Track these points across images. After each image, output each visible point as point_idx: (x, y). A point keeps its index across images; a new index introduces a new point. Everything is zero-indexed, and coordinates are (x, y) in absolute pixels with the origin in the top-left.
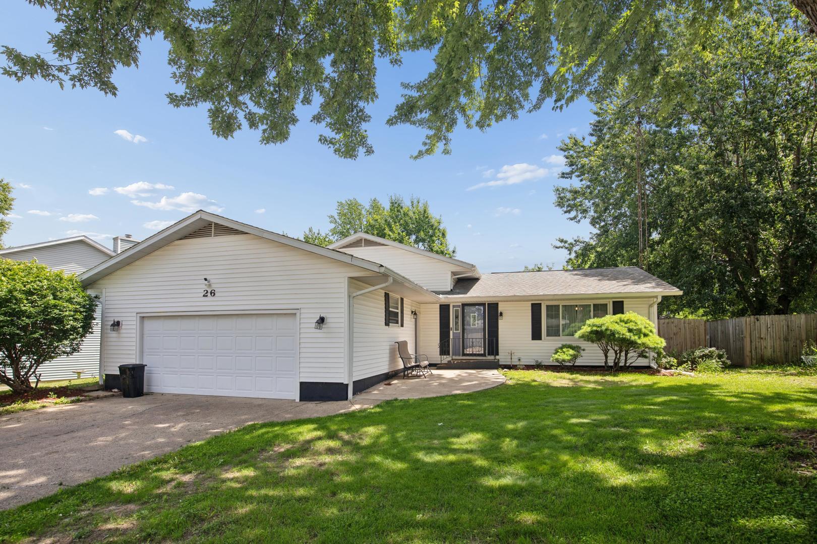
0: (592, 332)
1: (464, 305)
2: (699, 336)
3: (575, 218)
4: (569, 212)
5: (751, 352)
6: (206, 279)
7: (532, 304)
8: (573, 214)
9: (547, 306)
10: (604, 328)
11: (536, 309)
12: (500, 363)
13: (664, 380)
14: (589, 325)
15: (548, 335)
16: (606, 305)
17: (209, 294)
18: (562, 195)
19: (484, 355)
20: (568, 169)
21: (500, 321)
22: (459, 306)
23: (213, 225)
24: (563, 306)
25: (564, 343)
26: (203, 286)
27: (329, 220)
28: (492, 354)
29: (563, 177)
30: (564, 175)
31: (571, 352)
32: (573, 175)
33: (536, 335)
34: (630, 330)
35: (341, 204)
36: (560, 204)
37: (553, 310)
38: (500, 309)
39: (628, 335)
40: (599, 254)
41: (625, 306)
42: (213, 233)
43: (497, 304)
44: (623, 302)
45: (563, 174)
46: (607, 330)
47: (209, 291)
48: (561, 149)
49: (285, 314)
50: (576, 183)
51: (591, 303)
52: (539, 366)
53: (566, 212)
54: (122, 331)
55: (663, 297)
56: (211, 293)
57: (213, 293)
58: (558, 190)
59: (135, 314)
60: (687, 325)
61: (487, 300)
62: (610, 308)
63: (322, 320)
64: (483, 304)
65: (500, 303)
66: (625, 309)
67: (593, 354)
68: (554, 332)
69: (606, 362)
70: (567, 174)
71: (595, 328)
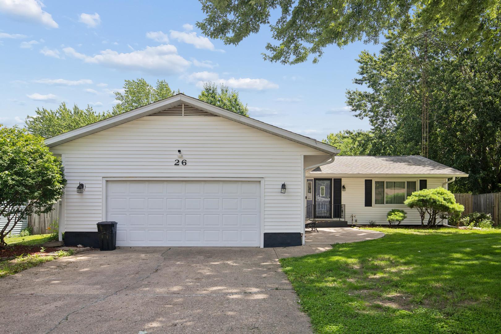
0: (419, 200)
1: (316, 179)
2: (468, 205)
3: (360, 115)
4: (355, 110)
5: (498, 216)
6: (179, 151)
7: (366, 180)
8: (358, 112)
9: (375, 182)
10: (428, 198)
11: (368, 183)
12: (348, 224)
13: (462, 230)
14: (416, 196)
16: (415, 182)
17: (180, 163)
18: (353, 97)
19: (331, 217)
20: (360, 77)
21: (342, 192)
22: (311, 180)
23: (183, 106)
24: (386, 182)
25: (394, 209)
26: (176, 156)
28: (338, 217)
29: (356, 83)
30: (357, 82)
31: (401, 214)
32: (364, 82)
33: (368, 203)
34: (445, 199)
36: (350, 103)
37: (380, 185)
38: (343, 184)
39: (444, 203)
40: (374, 145)
41: (428, 183)
42: (183, 113)
43: (341, 179)
44: (426, 180)
45: (356, 80)
46: (430, 199)
47: (181, 161)
48: (359, 62)
49: (249, 181)
50: (365, 89)
51: (405, 180)
52: (372, 225)
53: (353, 110)
54: (85, 193)
56: (182, 163)
57: (184, 163)
58: (349, 92)
59: (101, 178)
60: (461, 198)
61: (333, 176)
62: (418, 185)
63: (284, 186)
64: (330, 180)
65: (342, 179)
66: (428, 186)
67: (414, 216)
68: (380, 201)
69: (422, 223)
70: (360, 80)
71: (422, 198)
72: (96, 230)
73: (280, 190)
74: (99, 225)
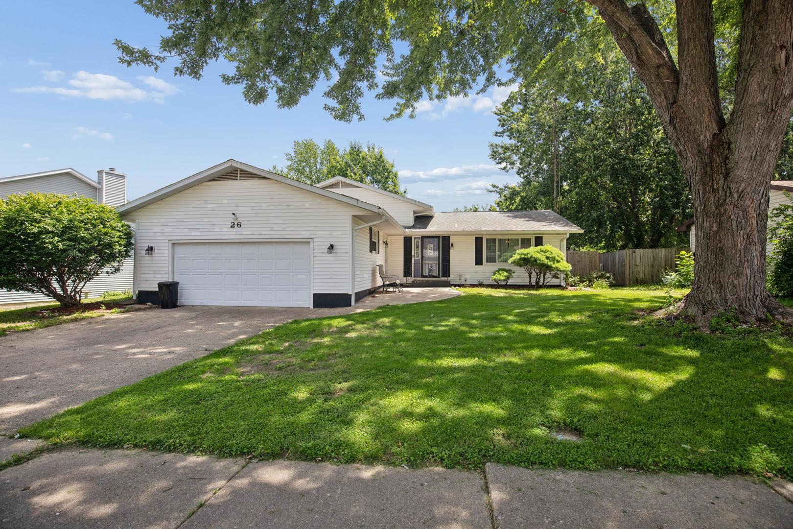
0: (521, 259)
1: (423, 237)
2: (595, 264)
3: (505, 168)
4: (500, 163)
5: (630, 275)
6: (234, 214)
7: (476, 238)
8: (503, 165)
9: (487, 239)
10: (529, 256)
11: (479, 241)
12: (451, 283)
13: (570, 292)
14: (519, 254)
15: (487, 261)
16: (530, 239)
17: (236, 226)
18: (495, 149)
19: (438, 277)
20: (500, 129)
21: (451, 251)
22: (419, 238)
23: (239, 171)
24: (499, 239)
25: (500, 267)
26: (231, 219)
27: (286, 158)
28: (446, 276)
29: (496, 135)
30: (497, 134)
31: (506, 274)
32: (505, 134)
33: (479, 261)
34: (547, 258)
35: (297, 144)
36: (494, 157)
37: (492, 242)
38: (451, 241)
39: (546, 261)
40: (523, 198)
41: (543, 240)
42: (239, 177)
43: (449, 237)
44: (542, 237)
45: (496, 133)
46: (531, 257)
47: (236, 223)
48: (496, 114)
49: (300, 242)
50: (506, 141)
51: (519, 237)
52: (481, 285)
53: (498, 163)
54: (154, 255)
55: (570, 234)
56: (238, 225)
57: (239, 225)
58: (492, 145)
59: (167, 241)
60: (586, 255)
61: (441, 234)
62: (533, 242)
63: (332, 247)
64: (438, 237)
65: (451, 237)
66: (543, 243)
67: (521, 276)
68: (491, 260)
69: (530, 282)
70: (499, 133)
71: (523, 256)
72: (158, 290)
73: (326, 251)
74: (160, 285)
